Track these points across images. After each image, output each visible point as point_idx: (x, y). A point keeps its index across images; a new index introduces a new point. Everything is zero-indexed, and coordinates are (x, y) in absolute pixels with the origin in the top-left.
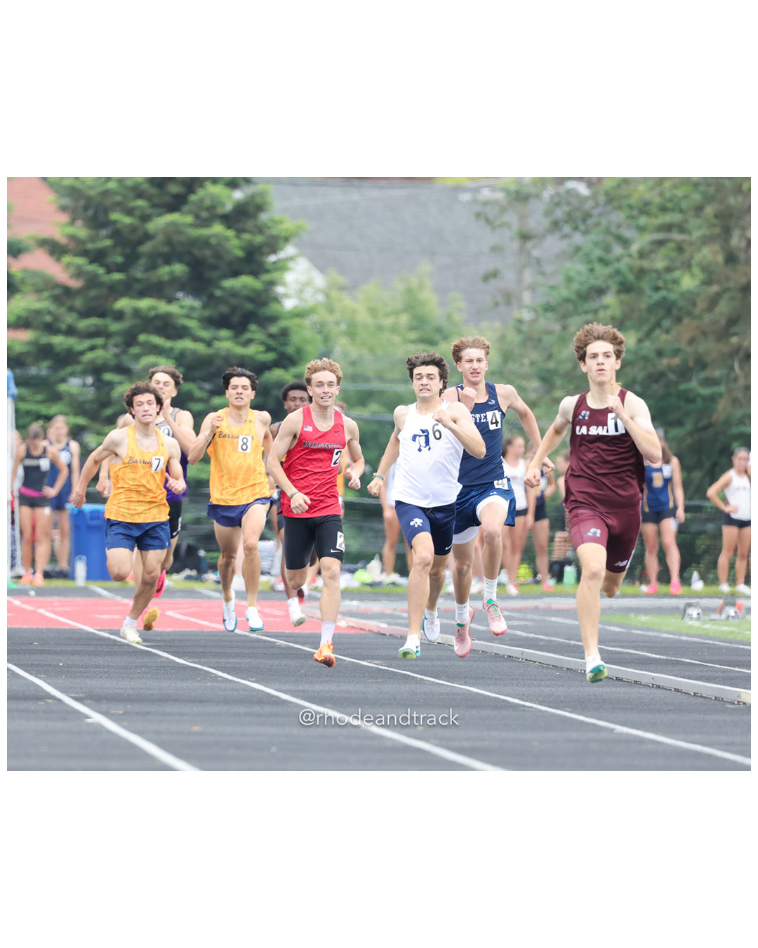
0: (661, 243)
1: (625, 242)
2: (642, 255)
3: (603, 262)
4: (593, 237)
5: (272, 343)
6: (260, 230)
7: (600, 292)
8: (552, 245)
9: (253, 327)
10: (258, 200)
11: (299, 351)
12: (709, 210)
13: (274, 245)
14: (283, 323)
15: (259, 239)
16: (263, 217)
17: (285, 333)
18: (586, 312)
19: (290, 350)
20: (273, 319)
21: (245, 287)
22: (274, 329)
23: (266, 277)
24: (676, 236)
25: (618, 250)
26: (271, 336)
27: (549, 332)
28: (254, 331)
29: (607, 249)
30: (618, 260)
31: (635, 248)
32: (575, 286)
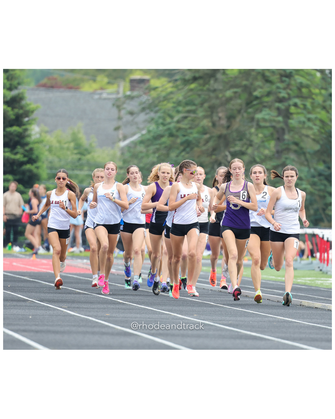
0: (185, 118)
1: (171, 117)
2: (178, 122)
3: (163, 124)
4: (159, 114)
5: (26, 153)
6: (22, 108)
7: (161, 136)
8: (142, 117)
9: (19, 147)
10: (21, 96)
11: (37, 157)
12: (206, 105)
13: (27, 114)
14: (31, 146)
15: (21, 112)
16: (23, 103)
17: (31, 150)
18: (157, 144)
19: (34, 157)
20: (27, 144)
21: (15, 131)
22: (27, 148)
23: (24, 127)
24: (192, 115)
25: (168, 120)
26: (26, 151)
27: (141, 152)
28: (19, 149)
29: (164, 119)
30: (169, 123)
31: (176, 119)
32: (152, 134)
